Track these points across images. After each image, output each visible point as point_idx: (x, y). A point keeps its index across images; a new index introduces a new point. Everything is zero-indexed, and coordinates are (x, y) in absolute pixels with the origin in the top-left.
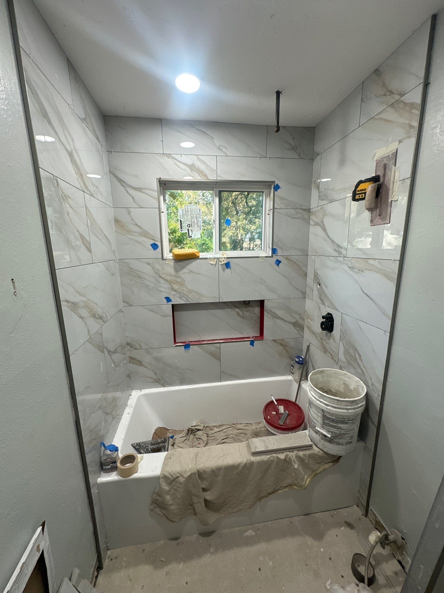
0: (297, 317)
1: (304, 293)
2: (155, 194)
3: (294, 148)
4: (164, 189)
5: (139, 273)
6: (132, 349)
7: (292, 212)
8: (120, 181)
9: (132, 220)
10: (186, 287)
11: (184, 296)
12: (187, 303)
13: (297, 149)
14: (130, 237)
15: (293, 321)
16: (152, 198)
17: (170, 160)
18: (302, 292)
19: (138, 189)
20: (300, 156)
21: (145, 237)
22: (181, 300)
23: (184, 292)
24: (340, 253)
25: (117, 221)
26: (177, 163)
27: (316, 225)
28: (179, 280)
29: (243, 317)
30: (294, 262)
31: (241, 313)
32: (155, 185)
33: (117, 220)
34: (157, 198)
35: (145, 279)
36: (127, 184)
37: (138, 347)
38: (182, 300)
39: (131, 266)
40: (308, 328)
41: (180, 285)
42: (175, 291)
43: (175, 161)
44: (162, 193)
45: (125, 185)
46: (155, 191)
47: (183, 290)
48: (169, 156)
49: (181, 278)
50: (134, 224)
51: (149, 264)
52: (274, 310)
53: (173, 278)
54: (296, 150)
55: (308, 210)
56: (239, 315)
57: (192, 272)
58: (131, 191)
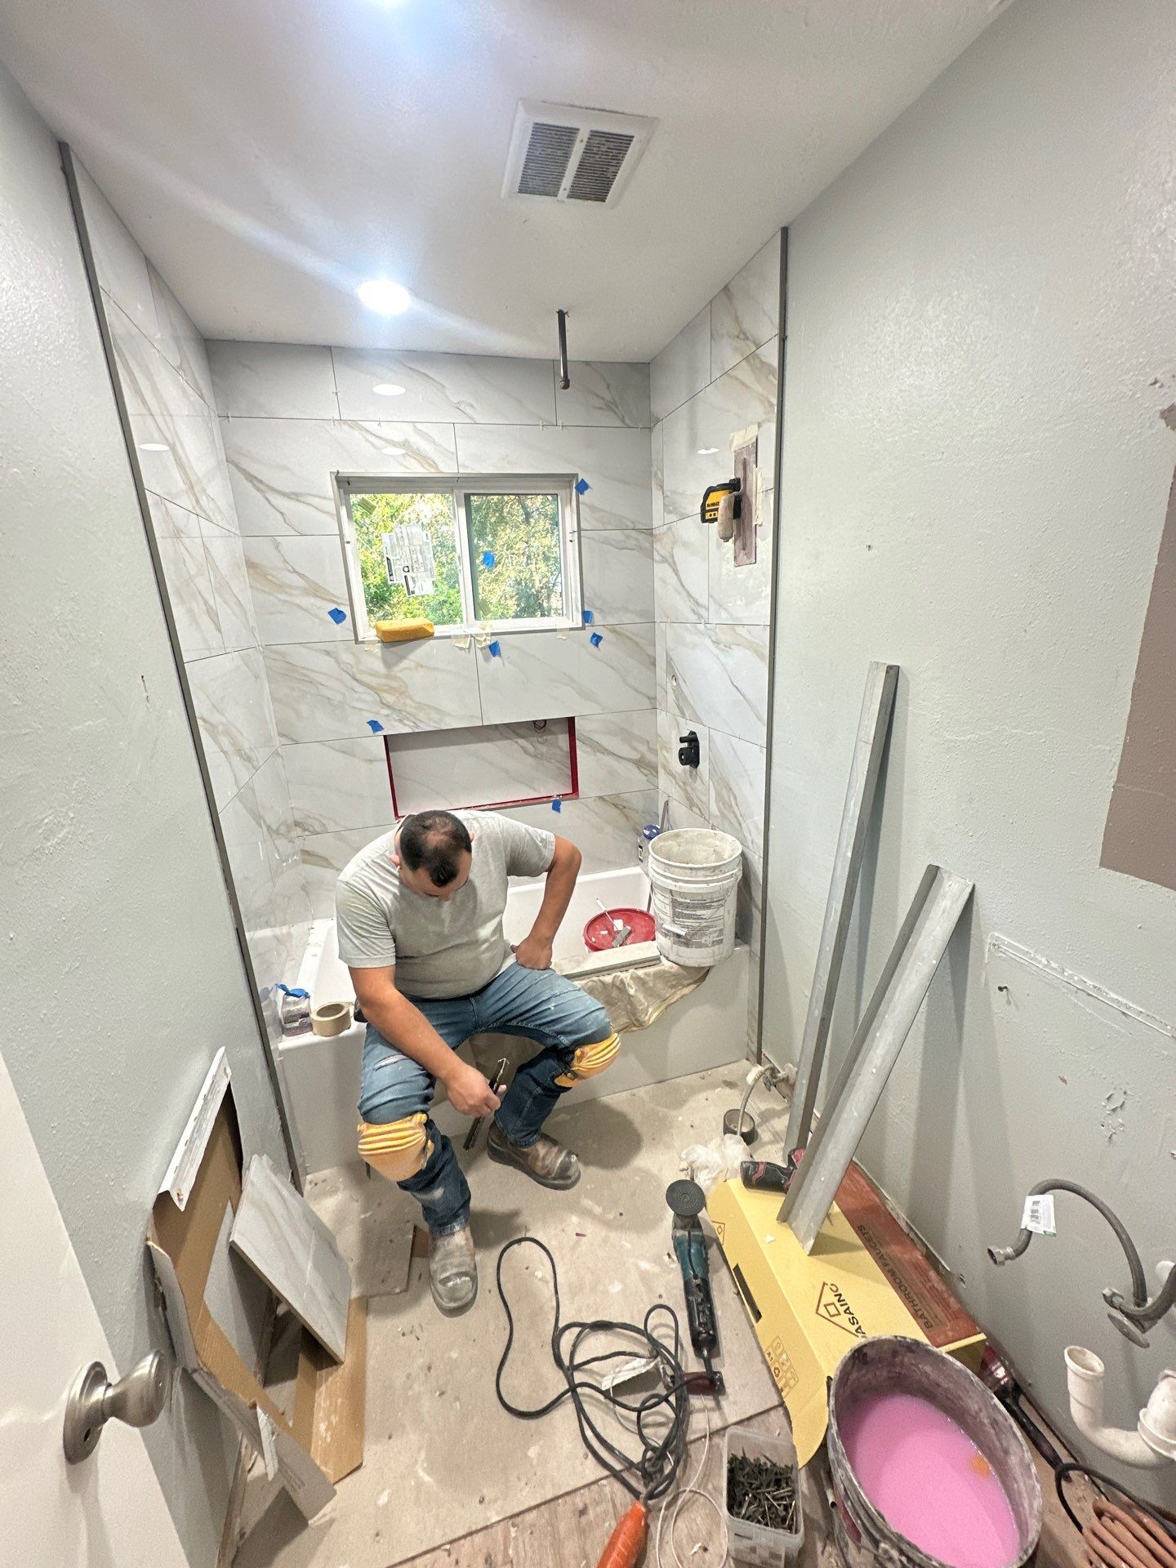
0: (643, 748)
1: (652, 699)
2: (330, 506)
3: (610, 406)
4: (347, 493)
5: (308, 673)
6: (307, 833)
7: (617, 535)
8: (252, 478)
9: (285, 561)
10: (410, 697)
11: (408, 716)
12: (417, 730)
13: (617, 407)
14: (283, 597)
15: (635, 756)
16: (324, 515)
17: (356, 433)
18: (649, 698)
19: (292, 496)
20: (623, 421)
21: (315, 596)
22: (403, 727)
23: (408, 709)
24: (700, 616)
25: (251, 565)
26: (373, 439)
27: (663, 562)
28: (394, 684)
29: (535, 756)
30: (627, 637)
31: (530, 748)
32: (329, 488)
33: (252, 563)
34: (335, 512)
35: (323, 685)
36: (268, 486)
37: (318, 829)
38: (405, 725)
39: (289, 659)
40: (665, 767)
41: (397, 695)
42: (388, 707)
43: (366, 434)
44: (343, 501)
45: (261, 486)
46: (330, 499)
47: (405, 704)
48: (354, 424)
49: (400, 679)
50: (289, 571)
51: (328, 653)
52: (596, 737)
53: (384, 681)
54: (616, 409)
55: (649, 532)
56: (526, 752)
57: (422, 666)
58: (277, 501)
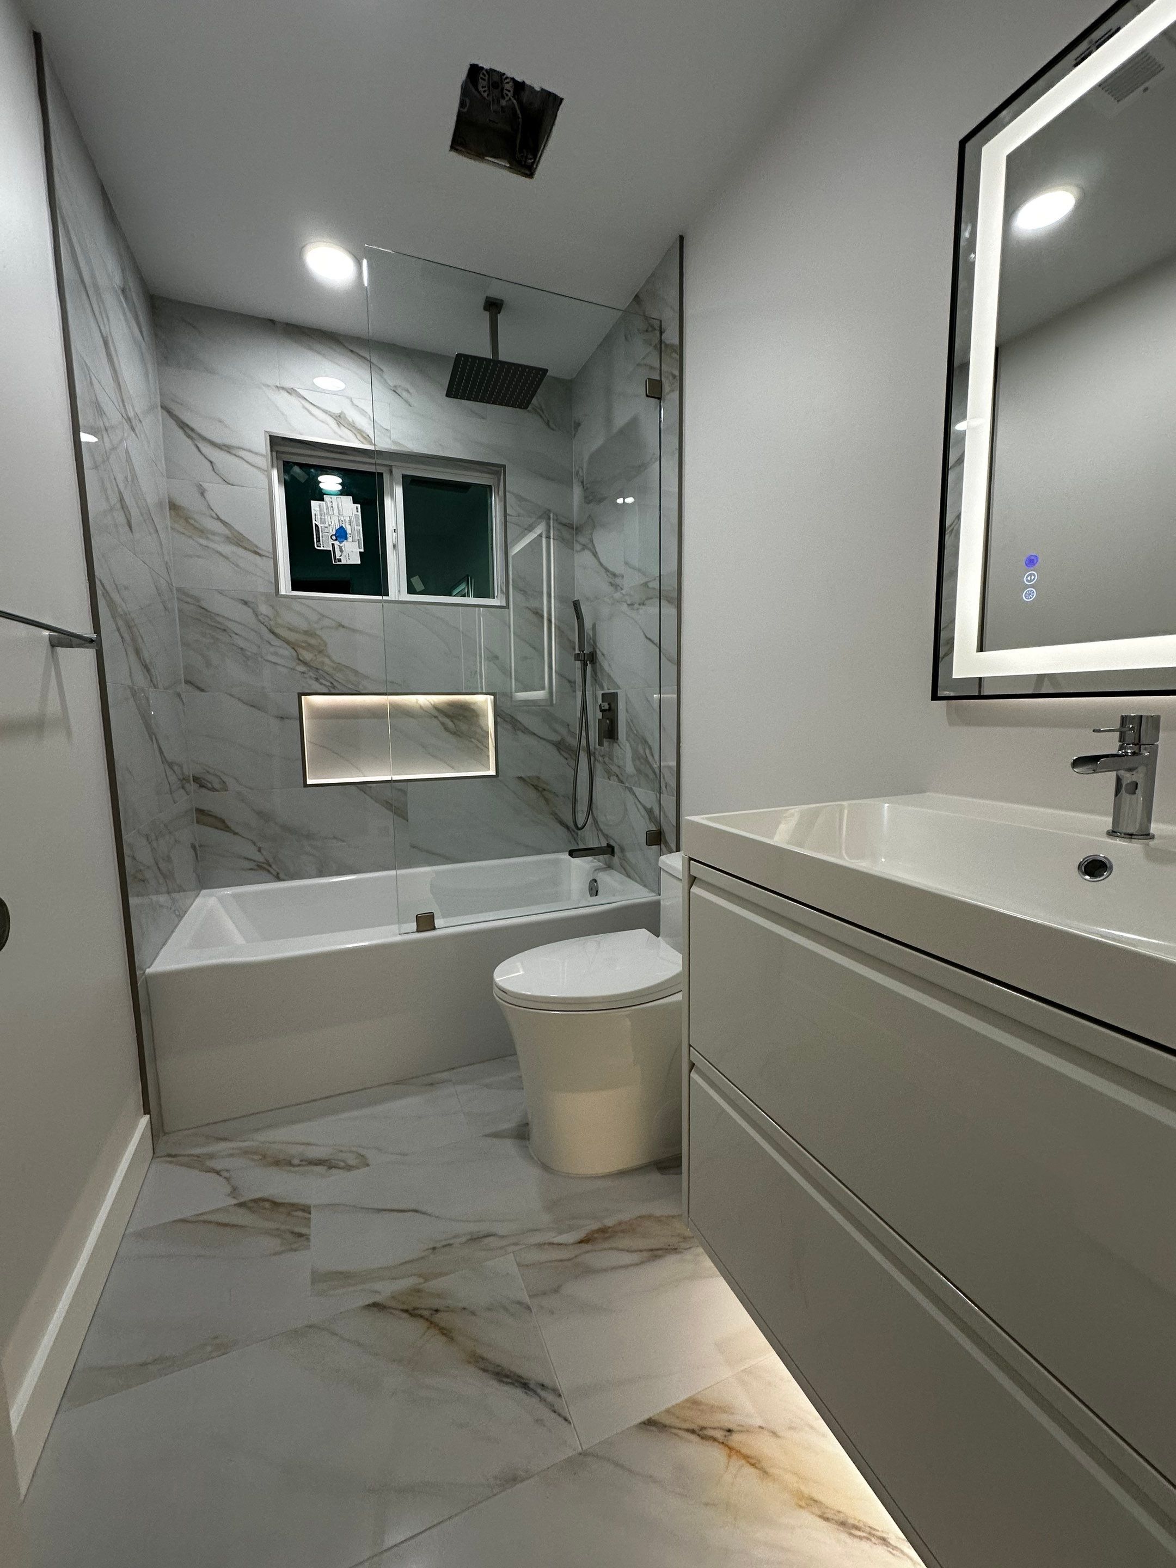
0: (564, 731)
2: (262, 463)
3: (537, 411)
5: (222, 621)
6: (203, 790)
8: (183, 426)
9: (210, 508)
10: (329, 657)
11: (325, 675)
13: (543, 412)
14: (205, 542)
15: (556, 738)
16: (255, 470)
17: (293, 400)
18: (570, 682)
19: (223, 447)
20: (548, 424)
21: (238, 545)
23: (326, 668)
24: (616, 586)
27: (583, 549)
28: (313, 641)
29: (454, 733)
31: (450, 725)
32: (262, 441)
33: (175, 505)
34: (265, 471)
35: (237, 634)
36: (199, 435)
37: (217, 786)
38: (321, 684)
39: (205, 605)
41: (316, 653)
42: (305, 663)
43: (304, 402)
45: (193, 435)
46: (262, 456)
47: (323, 663)
48: (291, 391)
49: (320, 636)
50: (212, 517)
51: (246, 603)
52: (517, 716)
53: (302, 637)
55: (571, 525)
56: (446, 729)
58: (207, 449)
